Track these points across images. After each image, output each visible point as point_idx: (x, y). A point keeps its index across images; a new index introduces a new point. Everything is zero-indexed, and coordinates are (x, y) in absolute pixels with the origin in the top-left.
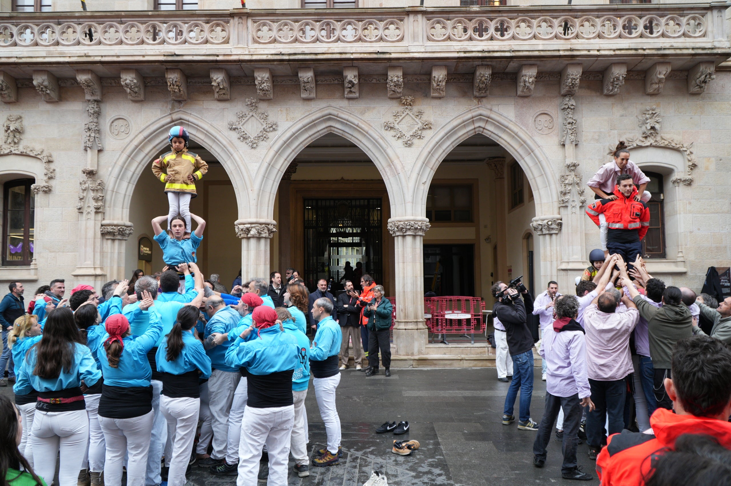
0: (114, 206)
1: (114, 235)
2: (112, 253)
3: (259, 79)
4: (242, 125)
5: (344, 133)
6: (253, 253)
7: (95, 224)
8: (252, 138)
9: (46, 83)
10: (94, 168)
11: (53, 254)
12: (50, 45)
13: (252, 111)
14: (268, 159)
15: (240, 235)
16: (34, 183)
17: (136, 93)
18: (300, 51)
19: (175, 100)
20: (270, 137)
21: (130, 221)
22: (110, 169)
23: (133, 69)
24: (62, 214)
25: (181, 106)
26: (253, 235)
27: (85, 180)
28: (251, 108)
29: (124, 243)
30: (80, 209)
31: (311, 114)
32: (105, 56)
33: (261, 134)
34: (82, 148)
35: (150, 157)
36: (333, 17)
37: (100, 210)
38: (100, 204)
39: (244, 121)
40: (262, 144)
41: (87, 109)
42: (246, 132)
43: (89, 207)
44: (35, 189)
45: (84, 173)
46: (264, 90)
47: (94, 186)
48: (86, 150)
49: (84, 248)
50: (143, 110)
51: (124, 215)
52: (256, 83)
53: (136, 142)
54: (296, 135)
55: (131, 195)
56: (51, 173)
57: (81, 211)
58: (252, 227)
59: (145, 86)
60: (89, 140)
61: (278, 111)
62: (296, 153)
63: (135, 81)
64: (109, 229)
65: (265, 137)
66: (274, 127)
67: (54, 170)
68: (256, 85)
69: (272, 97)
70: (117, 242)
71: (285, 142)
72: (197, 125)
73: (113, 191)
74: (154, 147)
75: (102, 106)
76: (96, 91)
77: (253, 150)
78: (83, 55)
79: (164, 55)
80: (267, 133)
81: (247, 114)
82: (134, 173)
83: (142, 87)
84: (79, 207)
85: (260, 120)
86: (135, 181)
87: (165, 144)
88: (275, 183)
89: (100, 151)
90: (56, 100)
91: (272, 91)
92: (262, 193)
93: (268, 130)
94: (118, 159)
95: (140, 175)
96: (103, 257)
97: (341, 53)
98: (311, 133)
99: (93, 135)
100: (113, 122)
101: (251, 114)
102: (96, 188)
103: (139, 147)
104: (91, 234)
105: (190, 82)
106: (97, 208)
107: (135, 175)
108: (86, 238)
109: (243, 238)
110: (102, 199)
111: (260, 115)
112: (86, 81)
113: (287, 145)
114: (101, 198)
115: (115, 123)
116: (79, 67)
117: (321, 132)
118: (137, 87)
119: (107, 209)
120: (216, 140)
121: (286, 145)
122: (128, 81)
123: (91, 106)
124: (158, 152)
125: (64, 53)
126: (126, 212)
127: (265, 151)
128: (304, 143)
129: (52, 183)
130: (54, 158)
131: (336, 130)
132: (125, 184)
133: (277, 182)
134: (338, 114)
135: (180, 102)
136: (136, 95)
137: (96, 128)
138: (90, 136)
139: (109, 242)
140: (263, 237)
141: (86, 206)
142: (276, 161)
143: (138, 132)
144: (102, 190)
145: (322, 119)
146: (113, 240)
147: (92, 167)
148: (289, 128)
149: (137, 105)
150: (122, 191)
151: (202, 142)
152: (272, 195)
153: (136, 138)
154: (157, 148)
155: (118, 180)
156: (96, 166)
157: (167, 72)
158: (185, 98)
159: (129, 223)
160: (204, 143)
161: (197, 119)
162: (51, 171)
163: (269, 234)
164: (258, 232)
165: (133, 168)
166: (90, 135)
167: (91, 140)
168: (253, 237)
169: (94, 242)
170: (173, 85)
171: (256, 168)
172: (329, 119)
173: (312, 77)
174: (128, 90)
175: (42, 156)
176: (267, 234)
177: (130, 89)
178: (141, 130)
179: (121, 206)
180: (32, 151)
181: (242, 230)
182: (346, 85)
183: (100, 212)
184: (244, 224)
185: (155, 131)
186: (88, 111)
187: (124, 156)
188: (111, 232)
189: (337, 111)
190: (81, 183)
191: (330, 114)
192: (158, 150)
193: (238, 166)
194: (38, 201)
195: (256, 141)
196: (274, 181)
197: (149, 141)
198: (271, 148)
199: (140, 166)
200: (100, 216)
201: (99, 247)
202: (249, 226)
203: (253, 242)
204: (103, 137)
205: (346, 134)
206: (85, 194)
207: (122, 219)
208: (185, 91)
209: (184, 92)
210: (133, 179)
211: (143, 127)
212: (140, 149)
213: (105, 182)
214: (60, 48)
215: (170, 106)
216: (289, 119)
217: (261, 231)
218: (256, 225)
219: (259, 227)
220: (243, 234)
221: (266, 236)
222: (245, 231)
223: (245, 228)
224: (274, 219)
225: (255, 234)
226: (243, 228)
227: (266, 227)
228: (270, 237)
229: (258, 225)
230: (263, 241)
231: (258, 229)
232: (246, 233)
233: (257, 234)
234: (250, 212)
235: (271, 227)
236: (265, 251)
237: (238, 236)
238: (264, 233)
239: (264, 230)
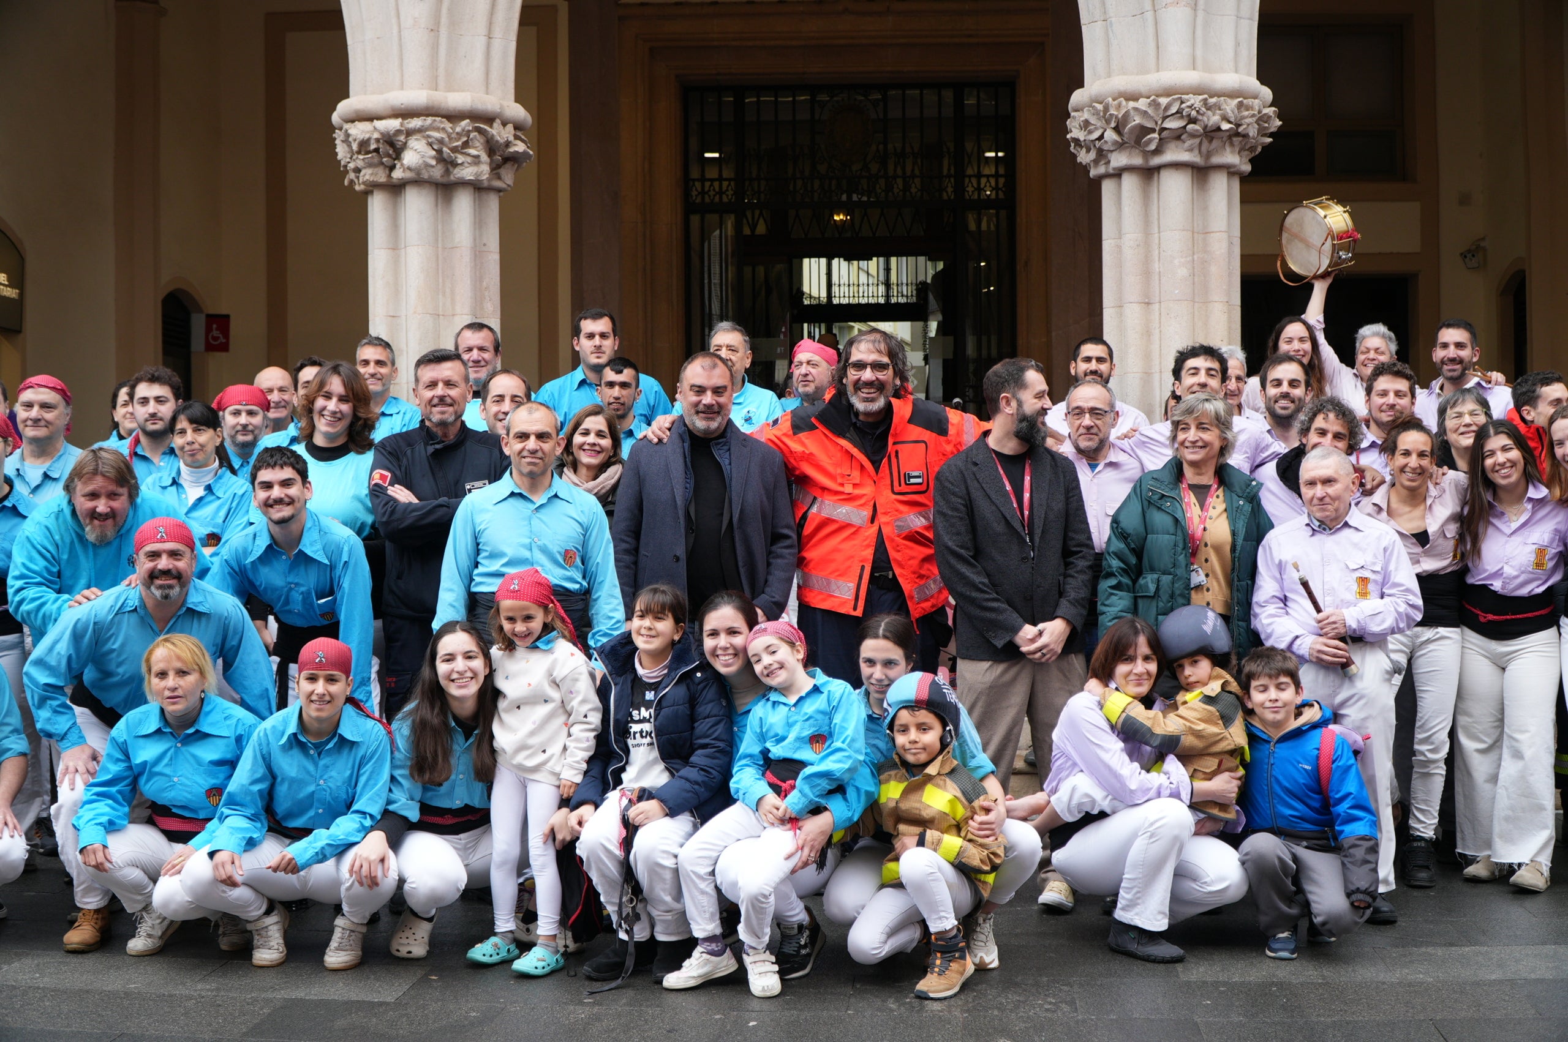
6: (415, 257)
15: (357, 170)
26: (417, 171)
58: (409, 133)
109: (373, 187)
140: (464, 184)
163: (495, 168)
164: (440, 158)
168: (418, 181)
176: (486, 168)
181: (364, 144)
184: (370, 118)
202: (394, 124)
217: (454, 150)
218: (429, 120)
219: (442, 130)
220: (370, 165)
221: (477, 175)
222: (377, 150)
223: (376, 135)
224: (517, 101)
225: (427, 166)
226: (369, 139)
227: (479, 130)
228: (498, 184)
229: (441, 122)
230: (463, 202)
231: (441, 142)
232: (385, 160)
233: (433, 166)
234: (401, 59)
235: (503, 132)
236: (478, 253)
237: (352, 182)
238: (469, 159)
239: (466, 145)
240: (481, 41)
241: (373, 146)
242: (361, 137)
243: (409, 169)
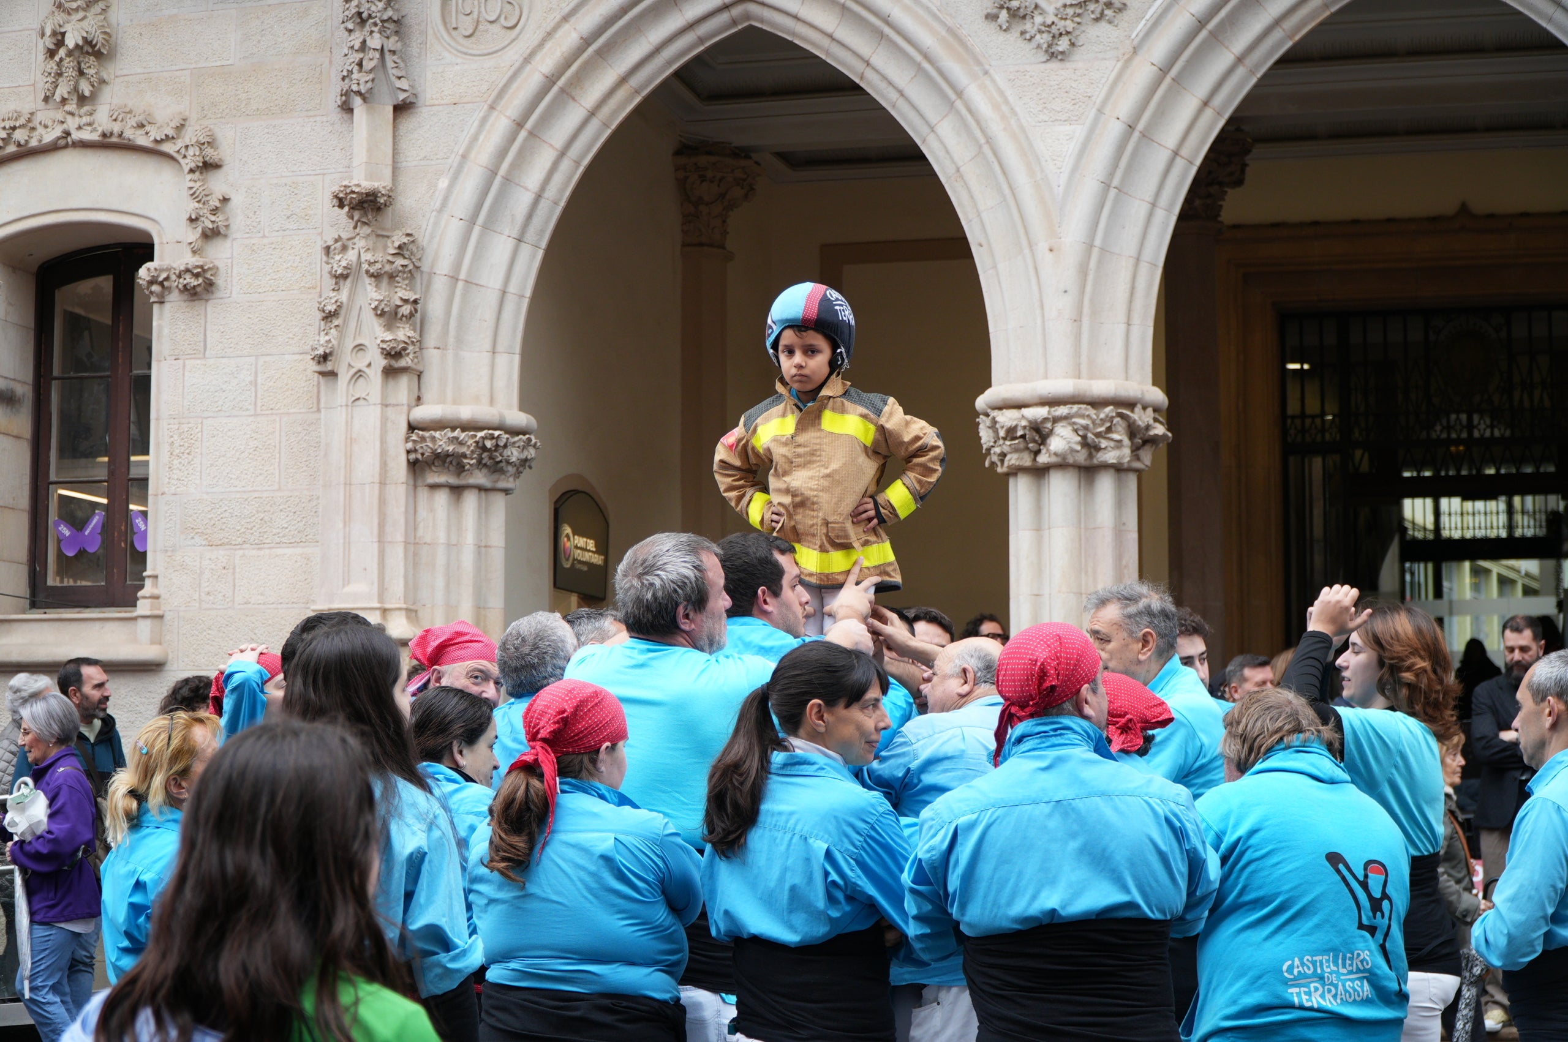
0: (460, 341)
1: (460, 469)
2: (452, 547)
6: (1060, 538)
7: (384, 420)
8: (1050, 9)
10: (380, 183)
11: (221, 552)
14: (1125, 104)
15: (1003, 455)
16: (151, 259)
20: (1132, 4)
21: (522, 408)
22: (443, 183)
24: (255, 383)
26: (1062, 456)
27: (345, 236)
29: (499, 503)
30: (325, 358)
34: (333, 99)
35: (606, 125)
37: (403, 363)
38: (403, 333)
40: (1097, 34)
43: (360, 348)
44: (151, 282)
45: (341, 205)
47: (379, 256)
48: (347, 108)
49: (341, 525)
51: (500, 383)
53: (546, 63)
55: (528, 293)
56: (215, 211)
57: (329, 366)
58: (1056, 420)
60: (360, 64)
62: (1252, 72)
64: (442, 441)
65: (1108, 5)
67: (225, 200)
70: (471, 500)
71: (1202, 23)
73: (454, 279)
74: (623, 80)
77: (1054, 65)
82: (538, 197)
84: (321, 351)
86: (542, 232)
87: (670, 63)
88: (1160, 214)
89: (401, 109)
92: (1100, 262)
94: (475, 138)
95: (562, 204)
96: (416, 565)
99: (375, 42)
102: (388, 268)
103: (561, 82)
104: (367, 465)
106: (393, 354)
107: (544, 205)
108: (348, 484)
109: (1016, 471)
110: (411, 315)
113: (1213, 34)
114: (406, 310)
119: (432, 355)
120: (887, 30)
121: (1204, 34)
124: (638, 100)
126: (509, 368)
127: (1110, 68)
128: (1289, 24)
129: (219, 254)
130: (224, 152)
132: (501, 247)
133: (1169, 210)
137: (390, 13)
138: (363, 45)
139: (442, 498)
140: (1105, 466)
141: (350, 344)
142: (1162, 112)
143: (557, 16)
144: (412, 273)
146: (457, 491)
147: (370, 176)
150: (492, 277)
151: (825, 42)
152: (1144, 268)
153: (548, 45)
154: (635, 81)
155: (477, 230)
156: (388, 172)
159: (519, 418)
160: (835, 49)
162: (214, 202)
163: (1135, 450)
164: (1085, 443)
165: (533, 178)
166: (364, 42)
167: (368, 65)
168: (1062, 465)
169: (382, 501)
171: (1073, 147)
175: (180, 144)
176: (1127, 451)
178: (567, 10)
179: (488, 345)
180: (141, 126)
181: (1011, 432)
183: (405, 370)
184: (1019, 406)
187: (501, 125)
188: (447, 455)
190: (327, 249)
192: (637, 92)
193: (989, 140)
194: (166, 331)
195: (1069, 25)
196: (1154, 205)
197: (603, 53)
198: (1135, 50)
199: (566, 165)
200: (403, 387)
201: (402, 521)
202: (1041, 412)
203: (1060, 486)
204: (414, 50)
206: (344, 296)
207: (492, 401)
210: (537, 221)
212: (562, 90)
213: (423, 239)
217: (1098, 435)
218: (1075, 408)
219: (1087, 416)
220: (1016, 450)
221: (1119, 458)
222: (1023, 437)
223: (1024, 423)
224: (1154, 384)
225: (1072, 451)
226: (1016, 426)
227: (1121, 416)
228: (1137, 465)
229: (1086, 409)
230: (1105, 487)
231: (1086, 428)
232: (1031, 445)
233: (1078, 451)
234: (1045, 348)
235: (1143, 417)
236: (1119, 532)
237: (993, 464)
238: (1112, 444)
239: (1109, 430)
240: (1120, 330)
241: (1020, 433)
242: (1009, 424)
243: (1056, 454)
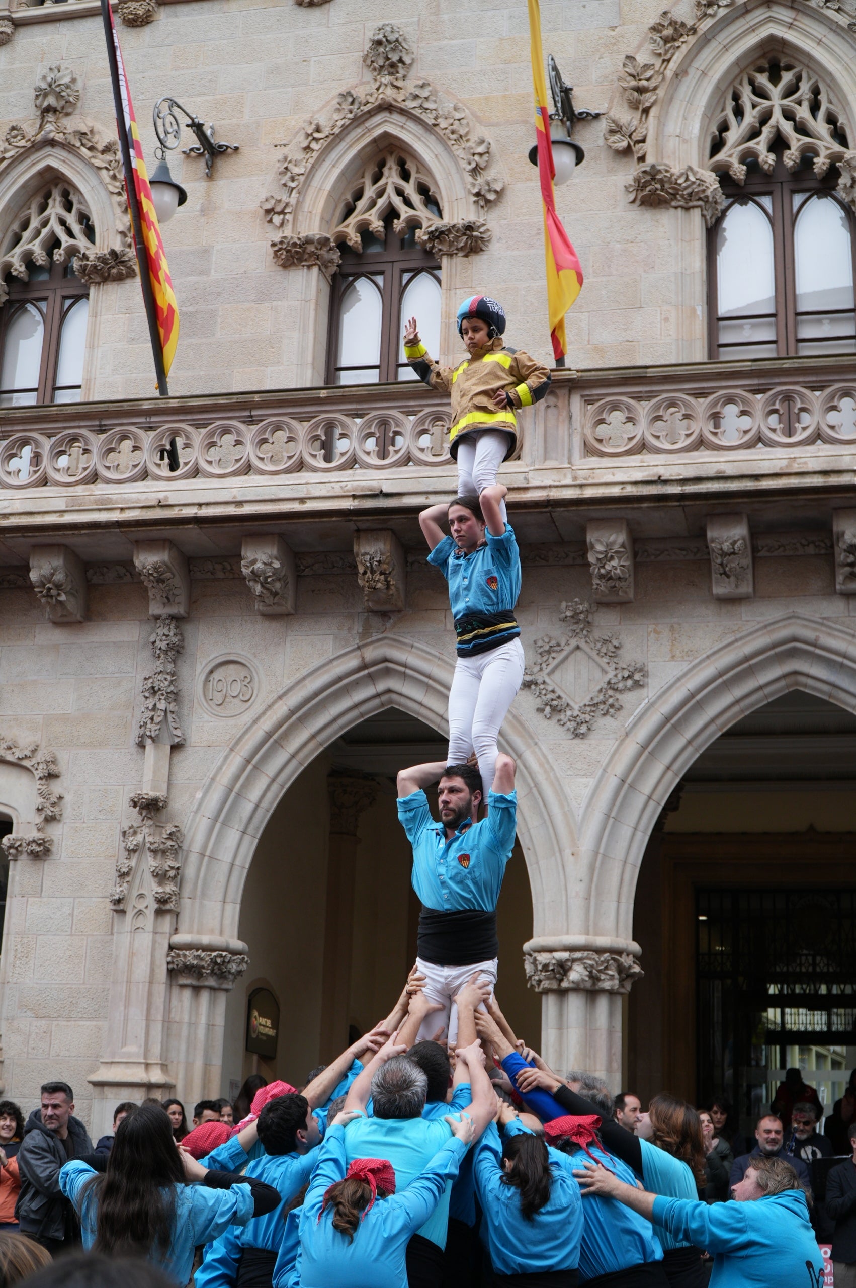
0: (204, 894)
1: (200, 975)
2: (192, 1025)
3: (599, 548)
4: (549, 674)
5: (835, 692)
6: (574, 1035)
7: (154, 942)
8: (576, 707)
9: (59, 577)
10: (161, 793)
11: (43, 1022)
12: (77, 483)
13: (575, 634)
14: (620, 767)
15: (540, 981)
16: (11, 833)
17: (275, 594)
18: (711, 471)
19: (372, 611)
20: (626, 706)
21: (240, 937)
22: (199, 795)
23: (272, 534)
24: (72, 915)
25: (388, 625)
26: (577, 984)
27: (135, 825)
28: (575, 627)
29: (222, 998)
30: (119, 901)
31: (741, 638)
32: (208, 504)
33: (601, 697)
34: (133, 738)
35: (301, 764)
36: (801, 379)
37: (168, 907)
38: (170, 888)
39: (554, 663)
40: (604, 724)
41: (152, 640)
42: (559, 692)
43: (141, 896)
44: (10, 847)
45: (135, 806)
46: (610, 578)
47: (157, 839)
48: (141, 745)
49: (122, 1008)
50: (289, 639)
51: (227, 921)
52: (591, 558)
53: (267, 724)
54: (698, 697)
55: (247, 866)
56: (54, 805)
57: (121, 907)
58: (574, 961)
59: (299, 577)
60: (152, 719)
61: (649, 634)
62: (697, 750)
63: (277, 564)
64: (190, 957)
65: (612, 706)
66: (637, 677)
67: (61, 798)
68: (589, 565)
69: (631, 595)
70: (205, 996)
71: (667, 719)
72: (429, 677)
73: (202, 855)
74: (313, 737)
75: (189, 629)
76: (176, 592)
77: (577, 741)
78: (154, 503)
79: (354, 497)
80: (618, 696)
81: (563, 643)
82: (257, 806)
83: (290, 579)
84: (117, 897)
85: (597, 658)
86: (258, 828)
87: (342, 728)
88: (639, 834)
89: (176, 748)
90: (79, 618)
91: (631, 579)
92: (602, 864)
93: (620, 686)
94: (220, 768)
95: (271, 811)
96: (168, 1035)
97: (825, 473)
98: (739, 691)
99: (162, 705)
100: (211, 672)
101: (573, 643)
102: (162, 846)
103: (275, 737)
104: (141, 970)
105: (412, 564)
106: (162, 901)
107: (260, 811)
108: (129, 982)
109: (547, 991)
110: (175, 877)
111: (599, 645)
112: (155, 568)
113: (674, 727)
114: (172, 873)
115: (216, 676)
116: (142, 533)
117: (767, 691)
118: (279, 580)
119: (186, 902)
121: (668, 726)
122: (259, 565)
123: (161, 631)
124: (321, 749)
125: (110, 501)
126: (233, 911)
127: (610, 745)
128: (719, 722)
129: (55, 832)
130: (62, 767)
131: (810, 682)
132: (232, 836)
133: (644, 832)
134: (817, 638)
135: (384, 615)
136: (276, 600)
137: (172, 688)
138: (154, 708)
139: (187, 994)
140: (603, 991)
141: (135, 893)
142: (642, 773)
143: (275, 696)
144: (176, 851)
145: (772, 652)
146: (197, 989)
147: (154, 789)
148: (679, 679)
149: (275, 625)
150: (226, 855)
152: (629, 868)
153: (269, 713)
154: (320, 738)
155: (218, 825)
156: (165, 786)
157: (358, 538)
158: (400, 604)
159: (239, 945)
161: (429, 660)
162: (54, 799)
163: (621, 981)
164: (591, 976)
165: (254, 794)
166: (155, 705)
167: (157, 720)
168: (576, 988)
169: (150, 994)
170: (373, 572)
171: (587, 792)
172: (793, 653)
173: (744, 539)
174: (258, 588)
175: (34, 761)
176: (616, 982)
177: (262, 586)
178: (281, 692)
179: (221, 898)
180: (9, 748)
181: (545, 967)
182: (841, 557)
183: (169, 911)
184: (551, 950)
185: (316, 694)
186: (154, 643)
187: (237, 760)
188: (192, 966)
189: (815, 630)
190: (124, 833)
191: (795, 639)
192: (321, 744)
193: (536, 785)
194: (17, 878)
195: (588, 717)
196: (635, 829)
197: (302, 720)
198: (627, 734)
199: (275, 787)
200: (167, 923)
201: (162, 1007)
202: (565, 955)
203: (575, 1004)
204: (185, 711)
205: (843, 696)
206: (133, 863)
207: (221, 933)
208: (401, 586)
209: (397, 589)
210: (256, 820)
211: (288, 682)
212: (276, 741)
213: (184, 830)
214: (99, 489)
215: (358, 628)
216: (678, 654)
217: (600, 971)
218: (586, 954)
219: (592, 959)
220: (548, 978)
221: (612, 986)
222: (553, 970)
223: (554, 962)
224: (634, 939)
225: (583, 980)
226: (549, 963)
227: (613, 959)
228: (622, 990)
229: (592, 954)
230: (603, 1003)
231: (592, 966)
232: (558, 976)
233: (586, 981)
234: (567, 915)
235: (627, 960)
236: (610, 1032)
237: (532, 986)
238: (608, 977)
239: (606, 968)
240: (613, 905)
241: (551, 968)
242: (544, 962)
243: (573, 982)
